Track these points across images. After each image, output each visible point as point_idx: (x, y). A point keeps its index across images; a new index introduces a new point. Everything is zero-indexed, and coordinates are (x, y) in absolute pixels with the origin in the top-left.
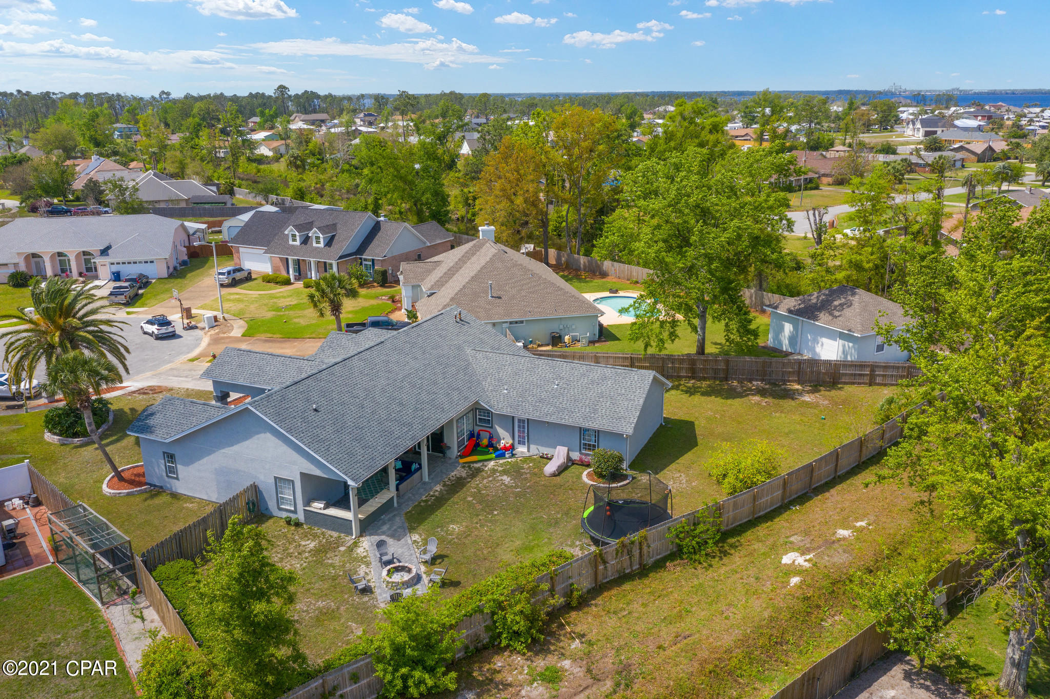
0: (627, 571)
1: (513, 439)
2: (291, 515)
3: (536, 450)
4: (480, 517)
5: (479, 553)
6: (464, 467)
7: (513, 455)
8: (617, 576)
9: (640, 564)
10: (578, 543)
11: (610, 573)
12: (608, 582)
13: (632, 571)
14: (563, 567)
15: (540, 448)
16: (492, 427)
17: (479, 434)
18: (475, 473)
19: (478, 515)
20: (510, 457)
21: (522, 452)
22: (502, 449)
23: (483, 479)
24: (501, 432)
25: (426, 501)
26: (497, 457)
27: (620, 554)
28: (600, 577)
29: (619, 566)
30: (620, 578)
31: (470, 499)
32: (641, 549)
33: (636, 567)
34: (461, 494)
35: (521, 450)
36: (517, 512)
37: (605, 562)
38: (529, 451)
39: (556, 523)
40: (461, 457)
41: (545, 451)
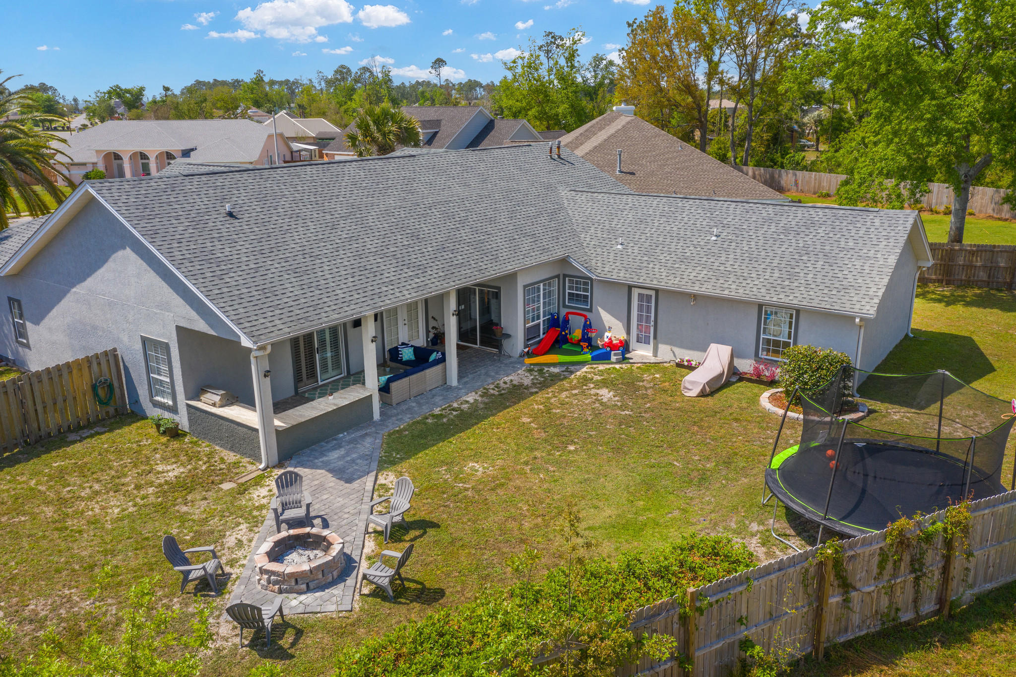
0: (906, 616)
1: (628, 332)
2: (167, 415)
3: (667, 353)
4: (537, 454)
5: (511, 525)
6: (530, 371)
7: (624, 359)
8: (874, 627)
9: (941, 601)
10: (755, 527)
11: (856, 619)
12: (849, 645)
13: (919, 618)
14: (723, 588)
15: (676, 350)
16: (590, 310)
17: (566, 320)
18: (547, 382)
19: (532, 450)
20: (618, 362)
21: (642, 357)
22: (605, 346)
23: (562, 390)
24: (607, 318)
25: (440, 416)
26: (593, 359)
27: (889, 566)
28: (828, 628)
29: (885, 601)
30: (883, 634)
31: (525, 420)
32: (948, 560)
33: (928, 606)
34: (511, 411)
35: (642, 353)
36: (618, 450)
37: (846, 586)
38: (655, 354)
39: (703, 479)
40: (529, 355)
41: (686, 355)
